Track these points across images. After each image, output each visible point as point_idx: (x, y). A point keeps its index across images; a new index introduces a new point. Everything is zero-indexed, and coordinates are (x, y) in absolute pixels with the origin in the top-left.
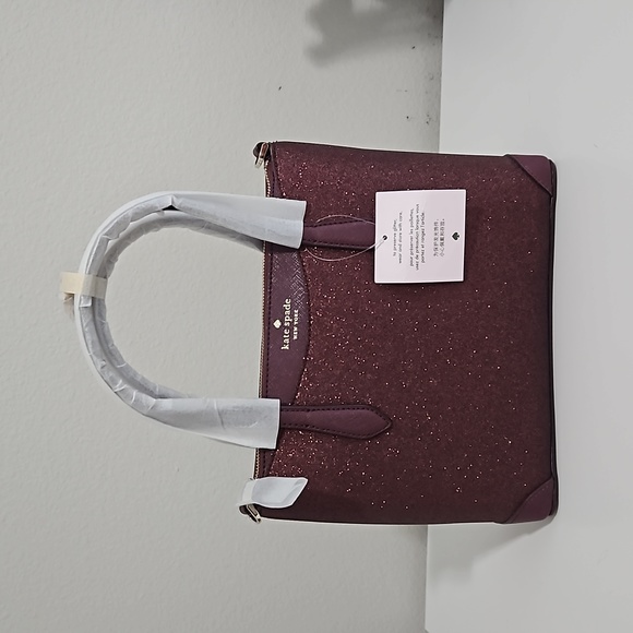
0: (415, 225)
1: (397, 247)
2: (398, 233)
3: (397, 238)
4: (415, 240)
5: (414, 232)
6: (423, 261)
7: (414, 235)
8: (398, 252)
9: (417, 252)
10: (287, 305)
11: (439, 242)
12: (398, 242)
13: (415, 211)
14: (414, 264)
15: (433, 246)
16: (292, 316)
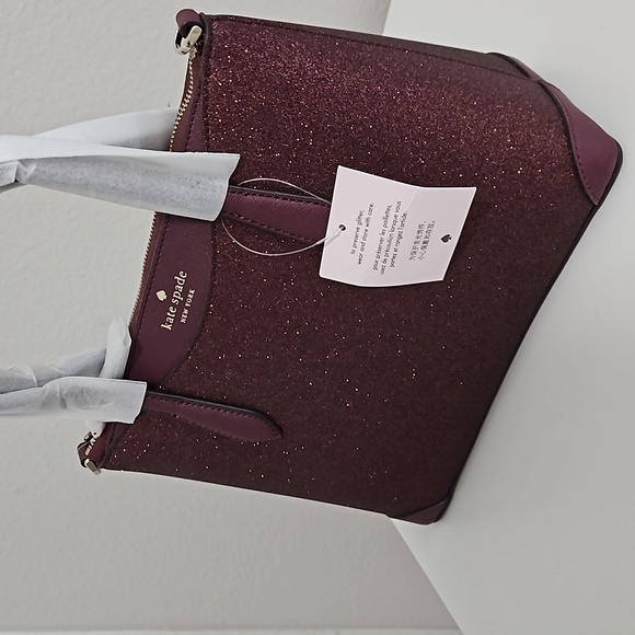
0: (390, 224)
1: (359, 245)
2: (362, 228)
3: (361, 233)
4: (385, 243)
5: (387, 233)
6: (392, 265)
7: (386, 237)
8: (358, 251)
9: (387, 255)
10: (181, 278)
11: (419, 246)
12: (360, 239)
13: (393, 210)
14: (379, 267)
15: (411, 250)
16: (185, 294)
